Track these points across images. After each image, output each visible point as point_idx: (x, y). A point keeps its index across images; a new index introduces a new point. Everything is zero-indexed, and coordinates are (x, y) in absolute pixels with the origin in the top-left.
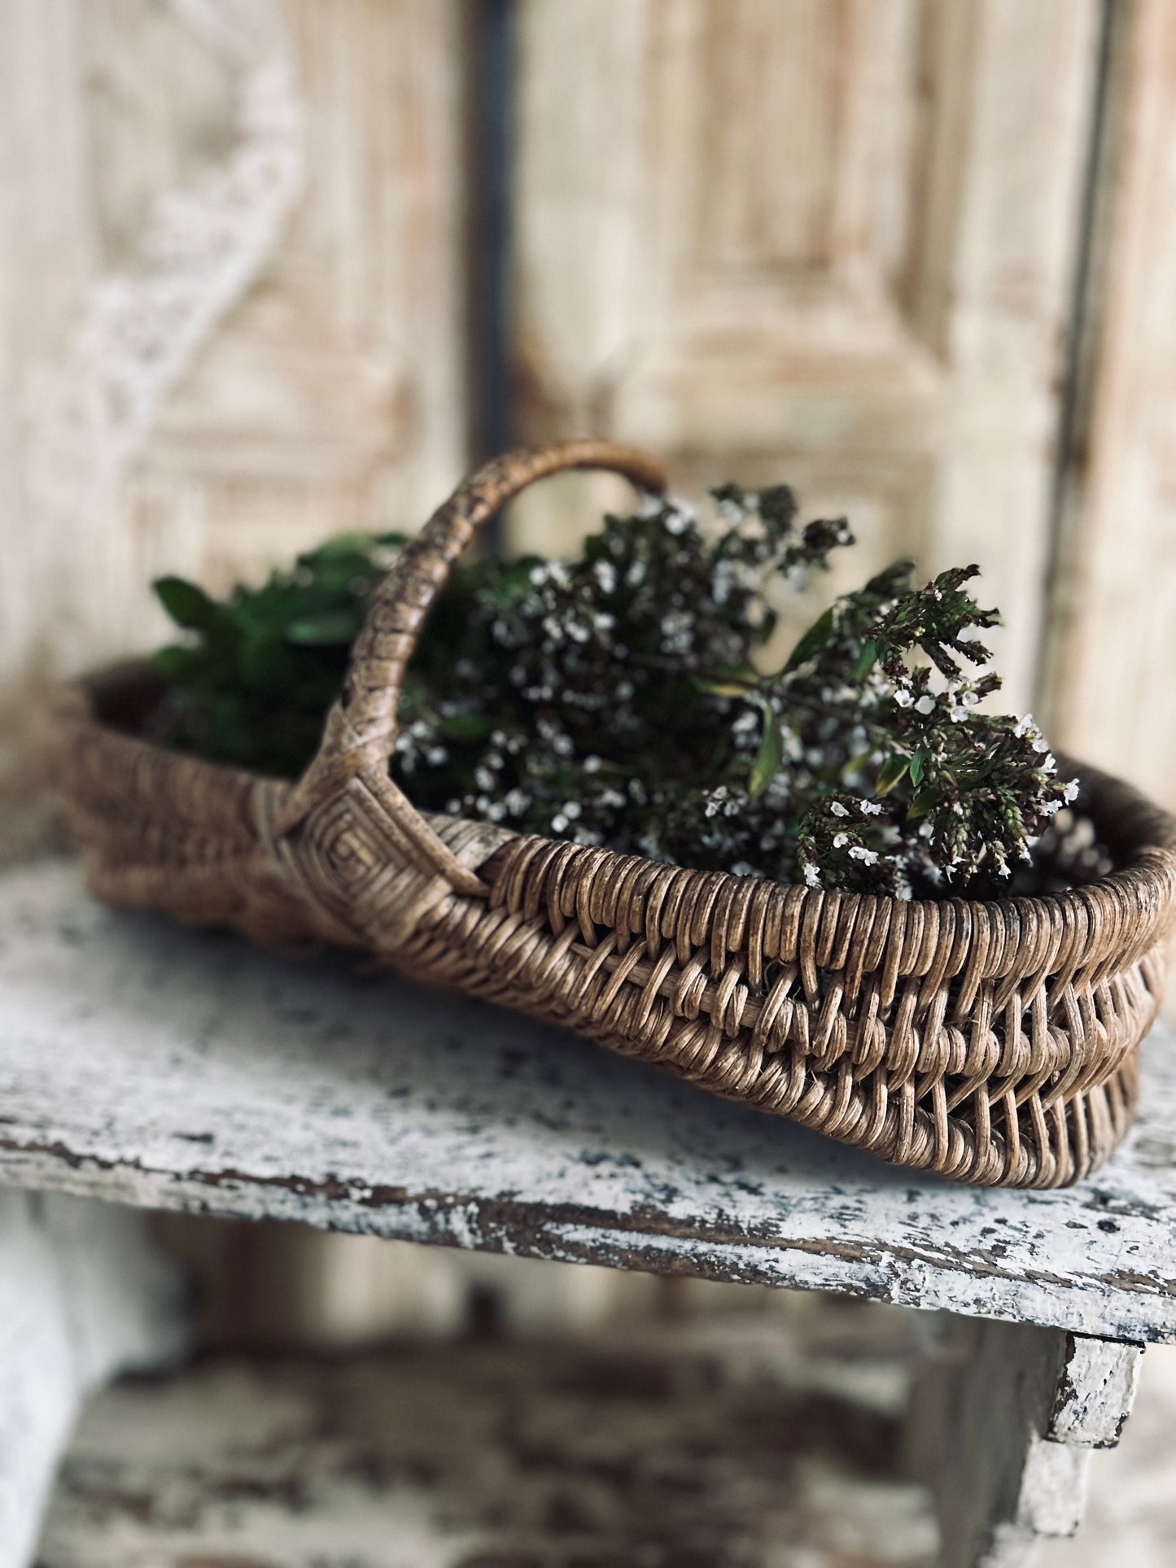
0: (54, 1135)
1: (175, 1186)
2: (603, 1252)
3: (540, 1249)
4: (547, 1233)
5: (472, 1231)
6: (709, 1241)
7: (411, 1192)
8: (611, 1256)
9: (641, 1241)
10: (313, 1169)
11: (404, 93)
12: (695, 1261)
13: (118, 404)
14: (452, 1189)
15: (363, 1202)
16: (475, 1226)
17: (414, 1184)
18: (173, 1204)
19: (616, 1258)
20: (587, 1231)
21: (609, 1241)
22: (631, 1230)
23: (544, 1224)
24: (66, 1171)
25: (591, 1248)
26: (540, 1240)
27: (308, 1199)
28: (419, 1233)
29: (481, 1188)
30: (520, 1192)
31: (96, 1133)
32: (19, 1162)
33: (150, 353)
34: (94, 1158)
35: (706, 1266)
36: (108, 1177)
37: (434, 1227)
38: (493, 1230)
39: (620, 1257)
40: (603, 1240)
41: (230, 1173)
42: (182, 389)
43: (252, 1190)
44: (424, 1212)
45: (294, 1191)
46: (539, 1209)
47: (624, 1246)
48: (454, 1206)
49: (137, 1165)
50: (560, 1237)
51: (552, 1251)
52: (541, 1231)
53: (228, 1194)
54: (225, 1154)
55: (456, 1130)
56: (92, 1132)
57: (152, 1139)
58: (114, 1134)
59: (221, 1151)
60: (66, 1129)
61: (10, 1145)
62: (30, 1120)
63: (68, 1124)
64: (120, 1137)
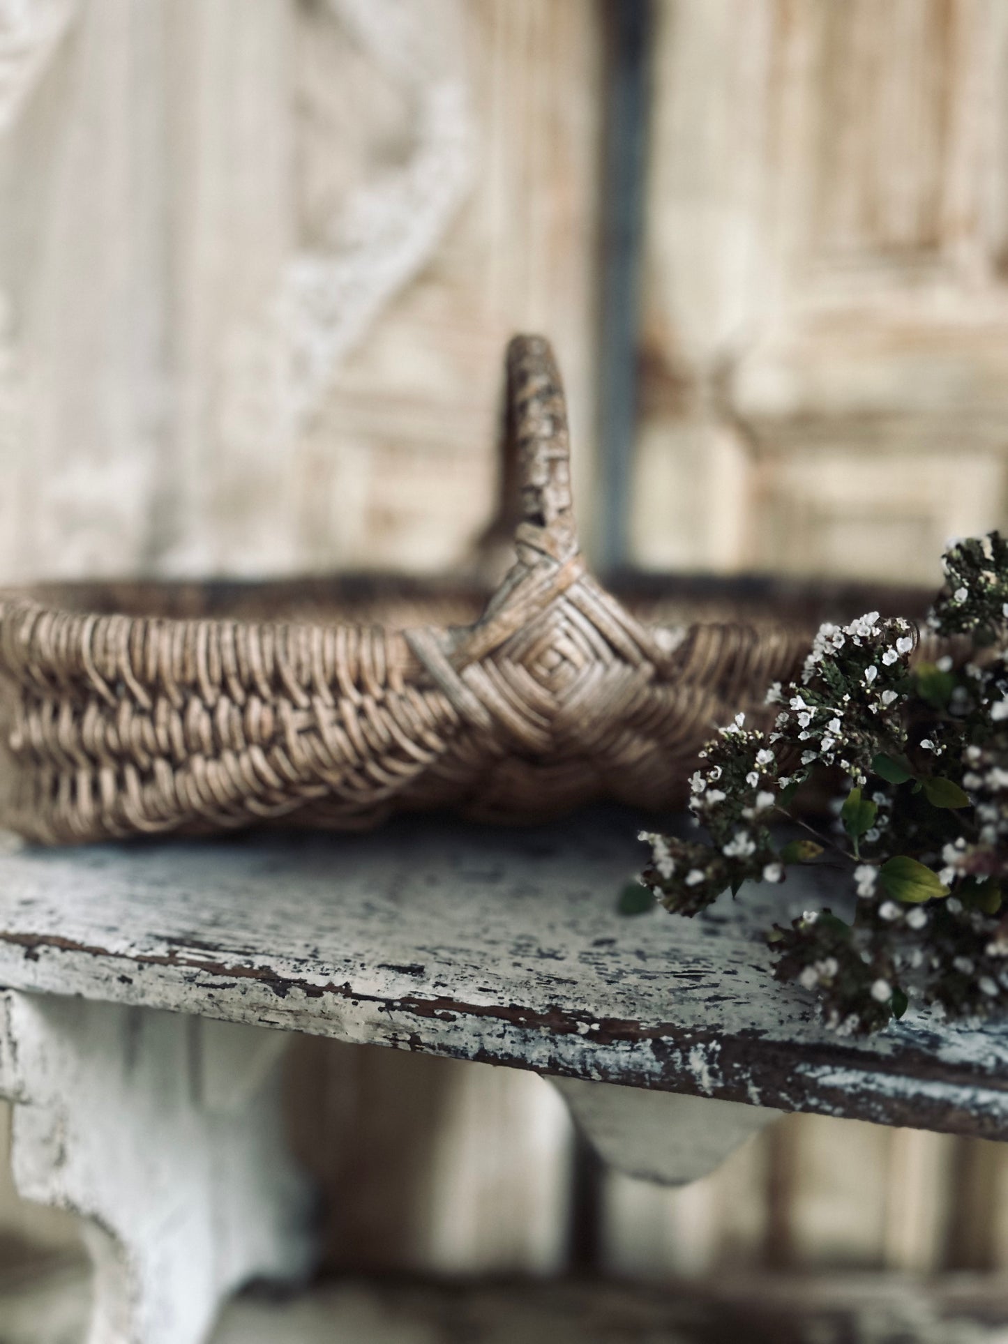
0: (259, 961)
1: (384, 1016)
2: (864, 1100)
3: (789, 1095)
4: (800, 1075)
5: (712, 1073)
6: (992, 1088)
7: (644, 1027)
8: (873, 1105)
9: (912, 1087)
10: (533, 1000)
12: (974, 1113)
13: (301, 366)
14: (689, 1025)
15: (590, 1036)
16: (716, 1066)
17: (647, 1019)
18: (380, 1038)
19: (880, 1108)
20: (846, 1075)
21: (872, 1087)
22: (898, 1074)
23: (797, 1065)
24: (273, 999)
25: (851, 1095)
26: (790, 1085)
27: (530, 1033)
28: (651, 1074)
29: (721, 1027)
30: (765, 1032)
31: (303, 962)
32: (224, 986)
34: (302, 983)
35: (987, 1121)
36: (316, 1005)
37: (669, 1065)
38: (738, 1072)
39: (885, 1107)
40: (864, 1086)
41: (446, 1002)
43: (470, 1021)
44: (658, 1048)
45: (516, 1023)
46: (790, 1046)
47: (890, 1093)
48: (693, 1042)
49: (346, 991)
50: (815, 1081)
51: (803, 1099)
52: (792, 1074)
53: (442, 1026)
54: (437, 984)
55: (675, 976)
56: (297, 960)
57: (360, 968)
58: (321, 963)
59: (432, 981)
60: (272, 956)
61: (217, 969)
62: (234, 946)
63: (271, 953)
64: (326, 966)
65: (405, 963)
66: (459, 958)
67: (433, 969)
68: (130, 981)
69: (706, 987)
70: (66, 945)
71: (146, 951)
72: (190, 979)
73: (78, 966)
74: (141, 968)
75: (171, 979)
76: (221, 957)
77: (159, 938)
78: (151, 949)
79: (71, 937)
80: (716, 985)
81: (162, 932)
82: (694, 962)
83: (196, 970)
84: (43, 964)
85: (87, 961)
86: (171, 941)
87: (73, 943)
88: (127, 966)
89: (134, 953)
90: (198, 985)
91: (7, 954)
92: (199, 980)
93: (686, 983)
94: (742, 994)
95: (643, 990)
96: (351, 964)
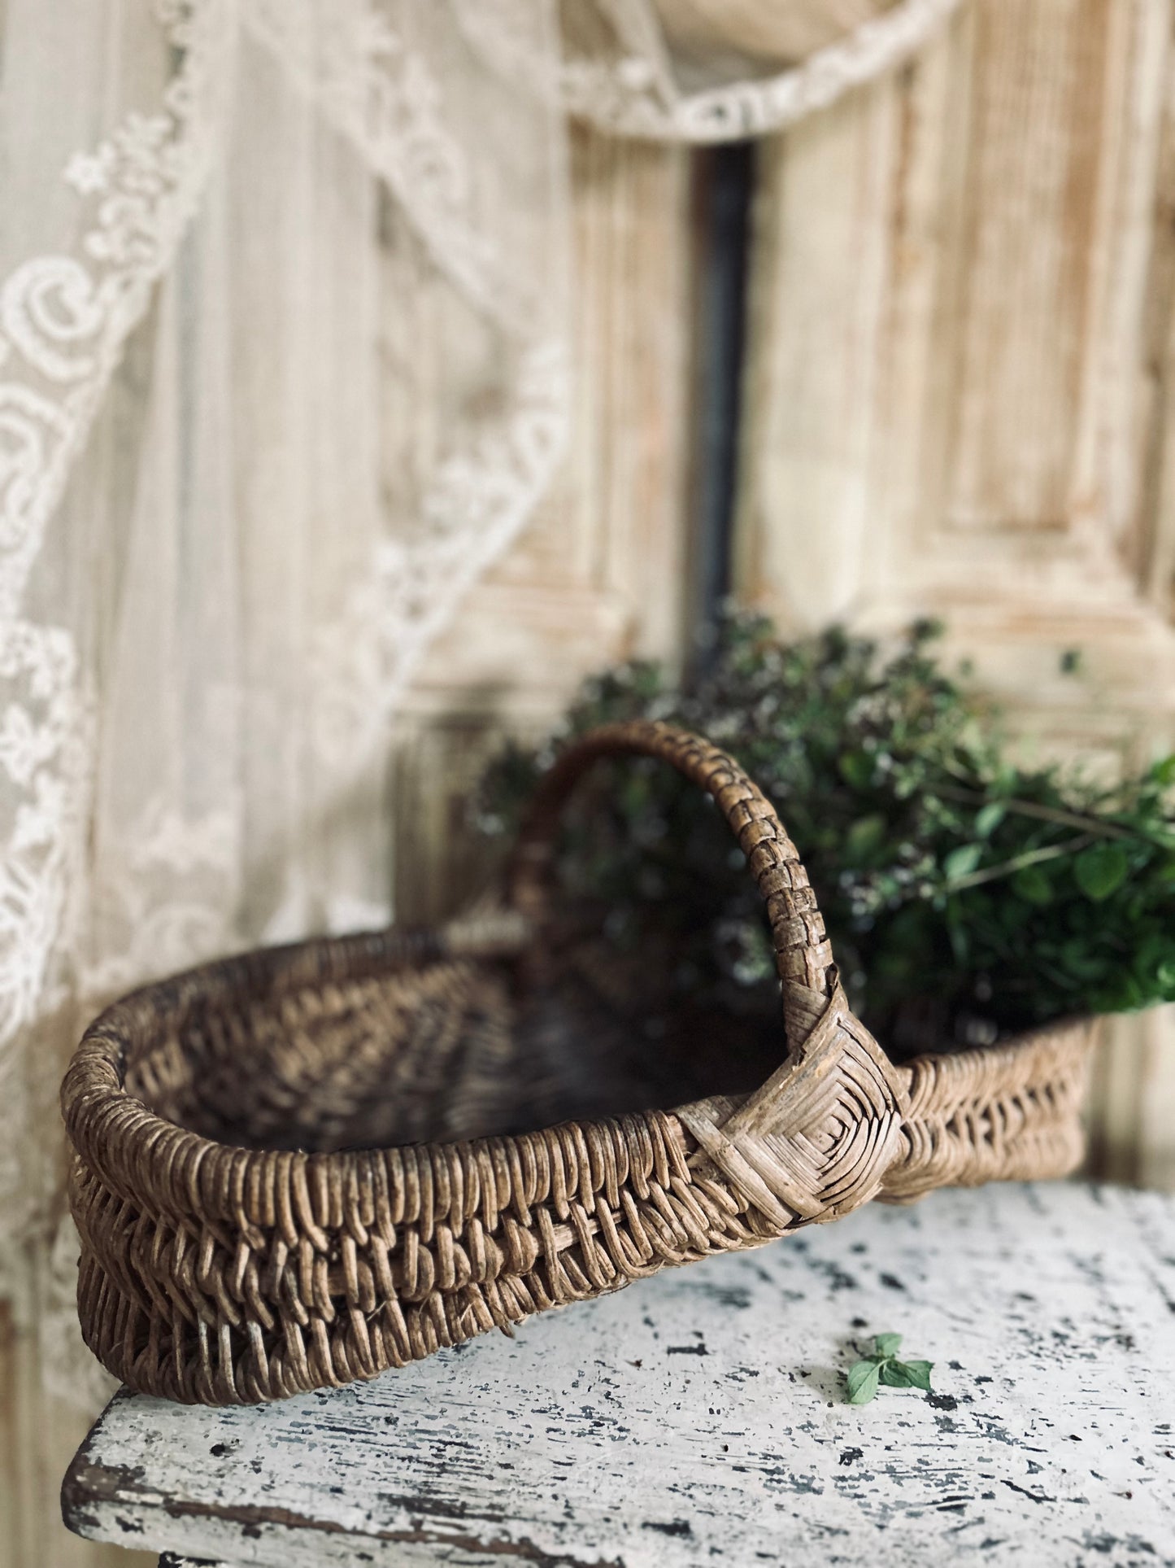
0: (518, 1530)
11: (640, 352)
13: (388, 661)
31: (562, 1526)
32: (481, 1564)
33: (415, 610)
34: (568, 1560)
42: (441, 644)
54: (713, 1551)
55: (940, 1509)
56: (555, 1524)
57: (622, 1531)
58: (581, 1526)
59: (706, 1546)
60: (525, 1520)
61: (472, 1544)
62: (478, 1507)
63: (524, 1515)
64: (590, 1531)
65: (668, 1518)
66: (717, 1501)
67: (699, 1525)
68: (370, 1558)
69: (973, 1524)
70: (295, 1521)
71: (386, 1524)
72: (443, 1556)
73: (307, 1542)
74: (384, 1546)
75: (419, 1556)
76: (475, 1527)
77: (396, 1501)
78: (391, 1521)
79: (296, 1508)
80: (981, 1520)
81: (397, 1491)
82: (948, 1483)
83: (448, 1547)
84: (265, 1542)
85: (319, 1539)
86: (410, 1504)
87: (300, 1516)
88: (366, 1543)
89: (374, 1527)
90: (452, 1562)
91: (221, 1530)
92: (453, 1557)
93: (953, 1519)
94: (1011, 1532)
95: (918, 1537)
96: (612, 1525)
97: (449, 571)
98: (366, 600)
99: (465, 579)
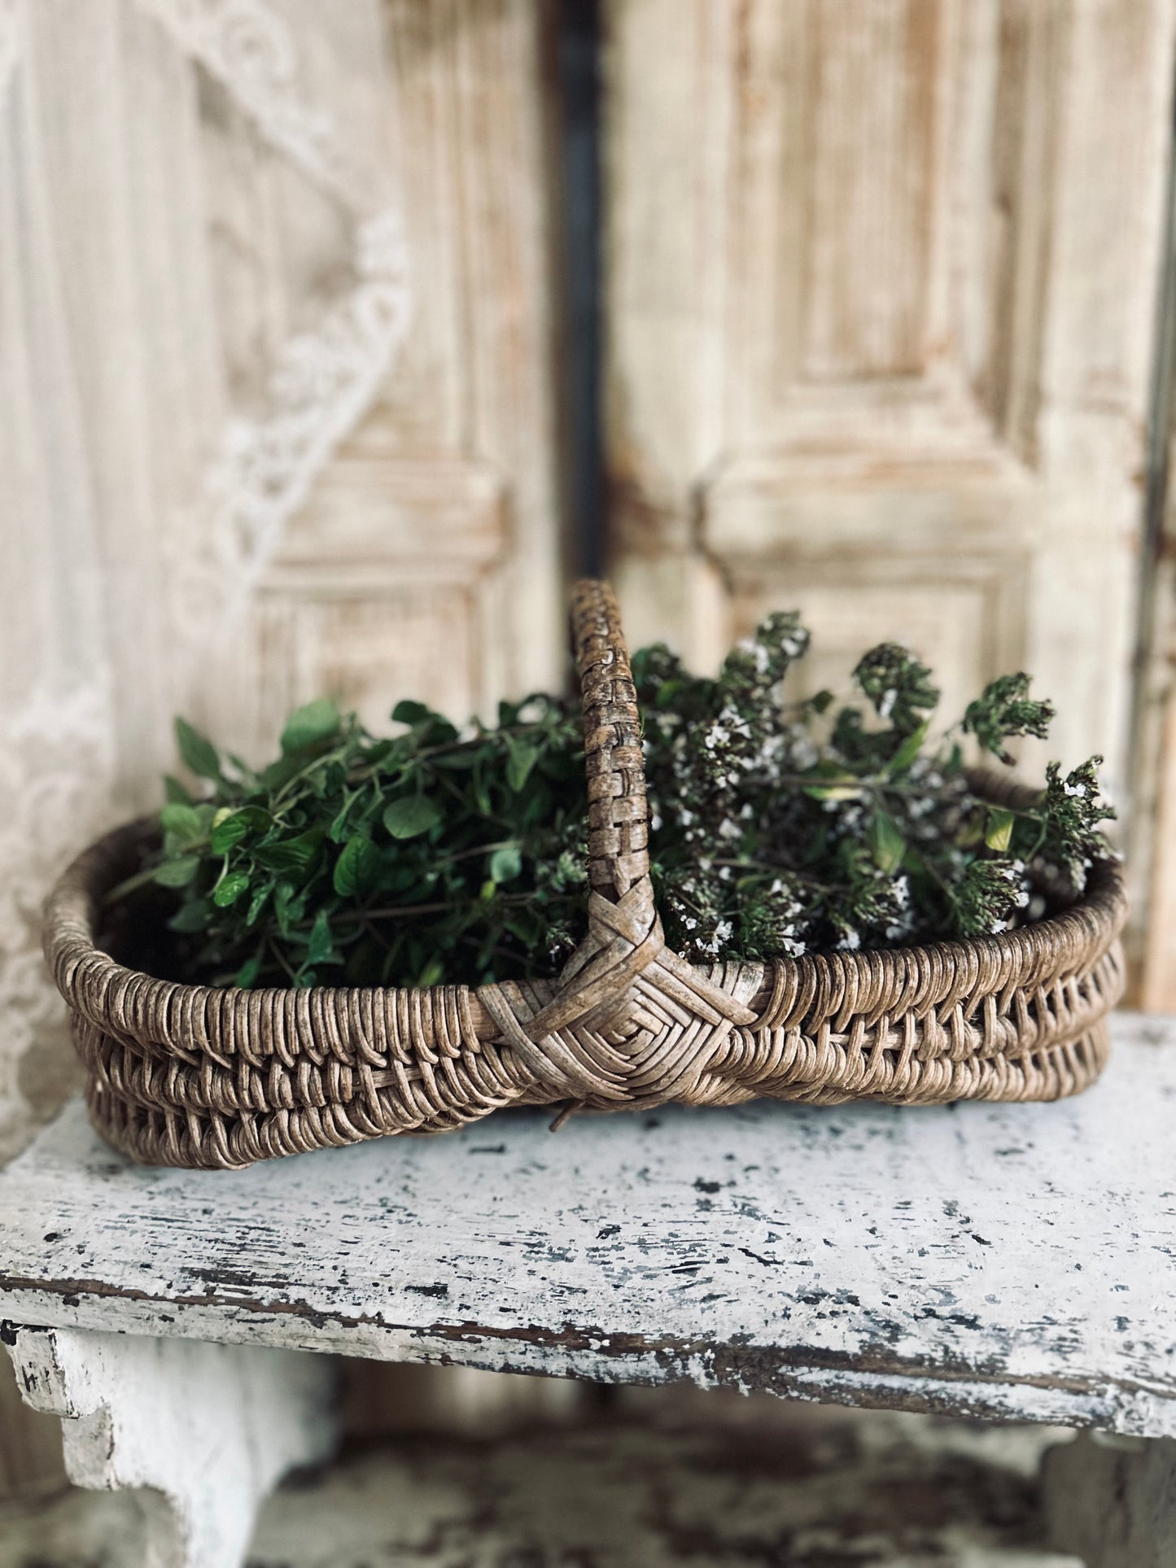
0: (294, 1293)
1: (416, 1340)
2: (836, 1391)
3: (774, 1390)
4: (782, 1375)
5: (708, 1375)
6: (940, 1379)
7: (649, 1340)
8: (844, 1395)
9: (874, 1380)
10: (550, 1318)
11: (494, 218)
12: (926, 1397)
13: (247, 543)
14: (686, 1335)
15: (602, 1350)
16: (712, 1370)
17: (650, 1330)
18: (412, 1357)
19: (849, 1397)
20: (820, 1372)
21: (843, 1382)
22: (864, 1371)
23: (780, 1367)
24: (310, 1329)
25: (825, 1388)
26: (774, 1382)
27: (549, 1350)
28: (656, 1378)
29: (714, 1333)
30: (752, 1336)
31: (334, 1290)
32: (264, 1321)
33: (273, 487)
34: (336, 1315)
35: (936, 1403)
36: (352, 1333)
37: (671, 1373)
38: (730, 1374)
39: (853, 1396)
40: (836, 1381)
41: (470, 1326)
42: (301, 519)
43: (495, 1342)
44: (661, 1358)
45: (536, 1343)
46: (772, 1352)
47: (858, 1386)
48: (690, 1352)
49: (379, 1320)
50: (794, 1379)
51: (786, 1392)
52: (777, 1374)
53: (469, 1347)
54: (462, 1307)
55: (674, 1272)
56: (329, 1288)
57: (387, 1293)
58: (351, 1290)
59: (457, 1304)
60: (304, 1285)
61: (255, 1306)
62: (266, 1276)
63: (303, 1282)
64: (358, 1293)
65: (429, 1282)
66: (478, 1268)
67: (455, 1287)
68: (172, 1320)
69: (702, 1283)
70: (106, 1290)
71: (184, 1291)
72: (231, 1316)
73: (118, 1308)
74: (181, 1309)
75: (212, 1316)
76: (258, 1292)
77: (194, 1273)
78: (189, 1288)
79: (107, 1281)
80: (709, 1280)
81: (197, 1265)
82: (690, 1250)
83: (235, 1308)
84: (83, 1308)
85: (127, 1304)
86: (206, 1275)
87: (111, 1286)
88: (167, 1307)
89: (172, 1294)
90: (239, 1321)
91: (46, 1300)
92: (238, 1317)
93: (684, 1279)
94: (733, 1290)
95: (647, 1294)
96: (379, 1288)
97: (300, 447)
98: (220, 478)
99: (318, 455)
